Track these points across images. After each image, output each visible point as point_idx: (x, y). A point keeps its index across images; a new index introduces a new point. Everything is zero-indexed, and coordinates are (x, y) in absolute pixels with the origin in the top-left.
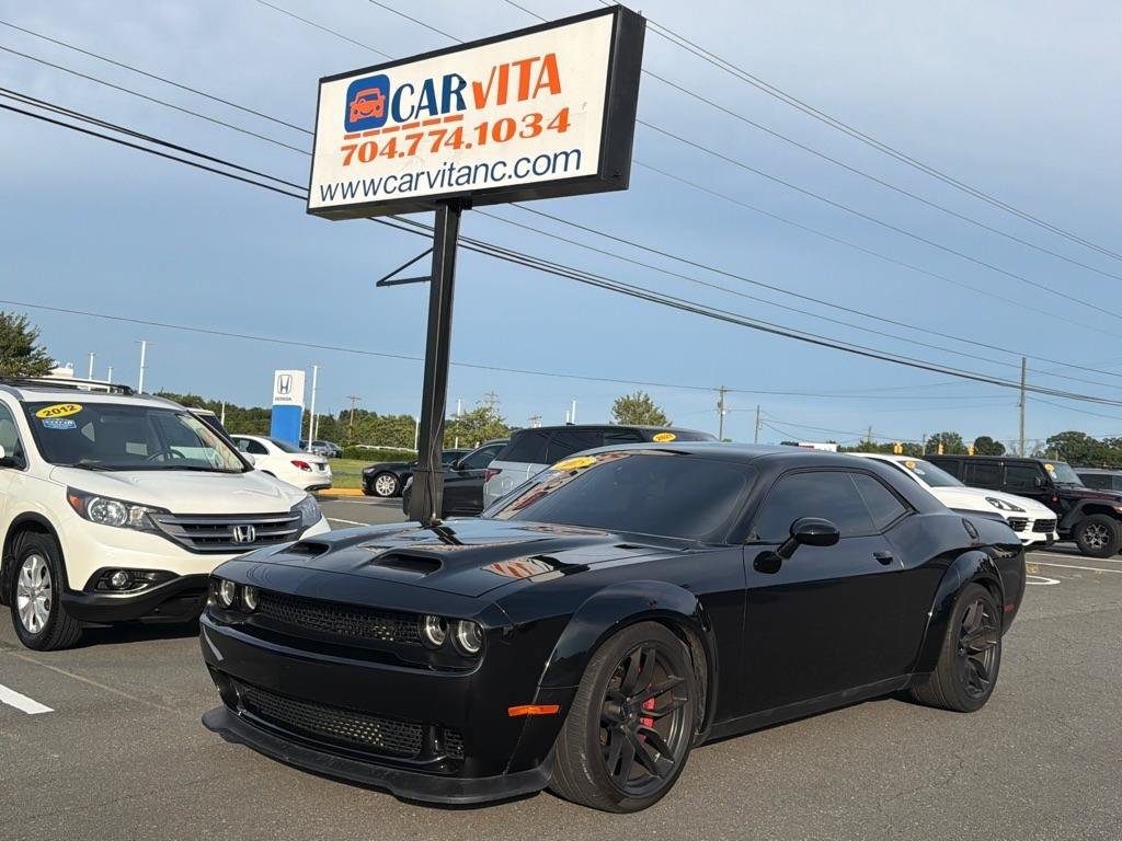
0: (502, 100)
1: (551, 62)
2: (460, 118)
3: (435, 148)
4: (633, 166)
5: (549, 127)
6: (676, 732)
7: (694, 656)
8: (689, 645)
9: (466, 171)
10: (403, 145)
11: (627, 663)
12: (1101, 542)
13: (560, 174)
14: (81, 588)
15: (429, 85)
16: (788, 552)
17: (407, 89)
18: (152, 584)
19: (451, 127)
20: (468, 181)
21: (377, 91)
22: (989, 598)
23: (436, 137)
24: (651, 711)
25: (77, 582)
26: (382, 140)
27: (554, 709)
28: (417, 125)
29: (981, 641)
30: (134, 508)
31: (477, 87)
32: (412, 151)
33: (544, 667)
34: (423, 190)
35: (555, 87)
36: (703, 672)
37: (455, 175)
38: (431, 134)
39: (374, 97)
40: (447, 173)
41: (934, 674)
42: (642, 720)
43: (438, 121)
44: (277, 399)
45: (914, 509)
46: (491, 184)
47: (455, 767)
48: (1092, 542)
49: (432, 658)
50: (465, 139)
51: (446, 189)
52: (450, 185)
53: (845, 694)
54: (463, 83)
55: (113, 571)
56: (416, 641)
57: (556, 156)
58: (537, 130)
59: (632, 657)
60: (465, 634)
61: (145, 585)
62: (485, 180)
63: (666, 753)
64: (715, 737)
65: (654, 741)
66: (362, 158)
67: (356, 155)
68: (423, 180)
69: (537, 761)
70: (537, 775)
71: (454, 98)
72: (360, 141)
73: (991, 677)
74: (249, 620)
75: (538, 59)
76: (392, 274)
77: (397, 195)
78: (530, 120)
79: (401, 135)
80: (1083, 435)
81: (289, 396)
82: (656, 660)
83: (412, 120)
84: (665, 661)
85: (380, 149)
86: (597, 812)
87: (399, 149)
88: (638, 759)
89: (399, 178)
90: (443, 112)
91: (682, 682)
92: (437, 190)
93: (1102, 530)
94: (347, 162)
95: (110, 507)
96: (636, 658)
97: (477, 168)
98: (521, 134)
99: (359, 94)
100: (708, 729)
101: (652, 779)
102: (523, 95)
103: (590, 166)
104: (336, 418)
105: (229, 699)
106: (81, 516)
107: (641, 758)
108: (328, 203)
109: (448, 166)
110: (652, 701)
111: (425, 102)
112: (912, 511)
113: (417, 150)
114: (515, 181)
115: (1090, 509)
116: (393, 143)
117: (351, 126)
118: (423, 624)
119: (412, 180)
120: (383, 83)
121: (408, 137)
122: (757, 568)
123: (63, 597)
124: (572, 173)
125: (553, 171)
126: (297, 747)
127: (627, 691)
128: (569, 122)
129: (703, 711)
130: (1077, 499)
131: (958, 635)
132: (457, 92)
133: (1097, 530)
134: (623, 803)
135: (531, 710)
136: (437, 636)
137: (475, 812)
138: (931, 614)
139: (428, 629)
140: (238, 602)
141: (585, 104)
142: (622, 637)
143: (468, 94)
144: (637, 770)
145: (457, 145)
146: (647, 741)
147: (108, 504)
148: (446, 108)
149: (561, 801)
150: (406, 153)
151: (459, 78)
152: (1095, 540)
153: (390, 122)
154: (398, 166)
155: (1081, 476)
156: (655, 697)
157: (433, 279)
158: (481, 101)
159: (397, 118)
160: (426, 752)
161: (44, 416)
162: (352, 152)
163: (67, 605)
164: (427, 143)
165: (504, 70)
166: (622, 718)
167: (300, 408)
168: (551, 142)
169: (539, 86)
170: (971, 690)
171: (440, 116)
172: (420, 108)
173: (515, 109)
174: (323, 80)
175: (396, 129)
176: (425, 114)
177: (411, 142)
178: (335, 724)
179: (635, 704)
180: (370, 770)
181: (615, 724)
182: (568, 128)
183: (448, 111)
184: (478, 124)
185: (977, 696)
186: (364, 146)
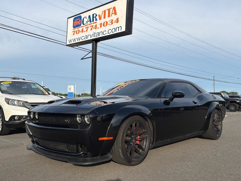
0: (105, 18)
1: (114, 8)
2: (96, 22)
3: (91, 29)
4: (133, 29)
5: (115, 22)
6: (146, 144)
7: (149, 125)
8: (148, 122)
9: (98, 33)
10: (85, 30)
11: (131, 126)
12: (234, 109)
13: (117, 32)
14: (8, 120)
15: (89, 16)
16: (172, 100)
17: (85, 18)
18: (24, 119)
19: (94, 25)
20: (98, 36)
21: (79, 19)
22: (219, 113)
23: (91, 27)
24: (139, 139)
25: (7, 119)
26: (80, 29)
27: (112, 138)
28: (87, 25)
29: (218, 123)
30: (20, 102)
31: (99, 16)
32: (87, 31)
33: (108, 128)
34: (89, 38)
35: (115, 14)
36: (152, 129)
37: (96, 34)
38: (90, 26)
39: (79, 20)
40: (94, 34)
41: (208, 130)
42: (136, 141)
43: (92, 24)
44: (69, 91)
45: (201, 92)
46: (103, 36)
47: (85, 155)
48: (232, 109)
49: (79, 126)
50: (97, 27)
51: (94, 38)
52: (95, 37)
53: (187, 135)
54: (96, 15)
55: (15, 116)
56: (75, 122)
57: (116, 28)
58: (112, 23)
59: (133, 124)
60: (87, 119)
61: (23, 119)
62: (102, 35)
63: (143, 150)
64: (156, 146)
65: (140, 147)
66: (77, 33)
67: (75, 33)
68: (89, 36)
69: (108, 153)
70: (108, 156)
71: (95, 18)
72: (76, 30)
73: (220, 131)
74: (37, 121)
75: (112, 8)
76: (84, 57)
77: (84, 40)
78: (111, 21)
79: (84, 28)
80: (226, 91)
81: (71, 90)
82: (139, 126)
83: (86, 24)
84: (142, 126)
85: (80, 31)
86: (125, 166)
87: (84, 30)
88: (135, 151)
89: (84, 36)
90: (93, 22)
91: (146, 131)
92: (92, 38)
93: (234, 106)
94: (74, 34)
95: (15, 102)
96: (134, 125)
97: (100, 32)
98: (109, 24)
99: (75, 20)
100: (154, 144)
101: (140, 157)
102: (109, 16)
103: (124, 29)
104: (81, 95)
105: (33, 142)
106: (8, 104)
107: (136, 151)
108: (70, 43)
109: (94, 33)
110: (139, 137)
111: (89, 20)
112: (200, 92)
113: (88, 31)
114: (108, 34)
115: (231, 102)
116: (83, 29)
117: (74, 27)
118: (76, 117)
119: (87, 37)
120: (80, 17)
121: (86, 28)
122: (164, 104)
123: (4, 123)
124: (120, 31)
125: (116, 31)
126: (46, 152)
127: (132, 134)
128: (119, 20)
129: (152, 139)
130: (228, 100)
131: (213, 121)
132: (95, 17)
133: (233, 106)
134: (132, 163)
135: (105, 138)
136: (79, 120)
137: (93, 167)
138: (206, 117)
139: (78, 118)
140: (34, 117)
141: (122, 16)
142: (130, 119)
143: (97, 17)
144: (135, 154)
145: (96, 28)
146: (138, 147)
147: (14, 101)
148: (93, 21)
149: (116, 164)
150: (86, 31)
151: (96, 14)
152: (232, 108)
153: (82, 25)
154: (84, 34)
155: (229, 96)
156: (140, 135)
157: (92, 57)
158: (100, 19)
159: (83, 24)
160: (78, 151)
161: (3, 84)
162: (75, 32)
163: (5, 124)
164: (90, 28)
165: (105, 11)
166: (131, 141)
167: (73, 93)
168: (115, 25)
169: (112, 14)
170: (216, 135)
171: (92, 22)
172: (88, 21)
173: (108, 19)
174: (68, 18)
175: (83, 26)
176: (89, 23)
177: (86, 29)
178: (59, 146)
179: (134, 137)
180: (63, 157)
181: (129, 142)
182: (119, 22)
183: (94, 21)
184: (100, 23)
185: (218, 136)
186: (77, 31)
